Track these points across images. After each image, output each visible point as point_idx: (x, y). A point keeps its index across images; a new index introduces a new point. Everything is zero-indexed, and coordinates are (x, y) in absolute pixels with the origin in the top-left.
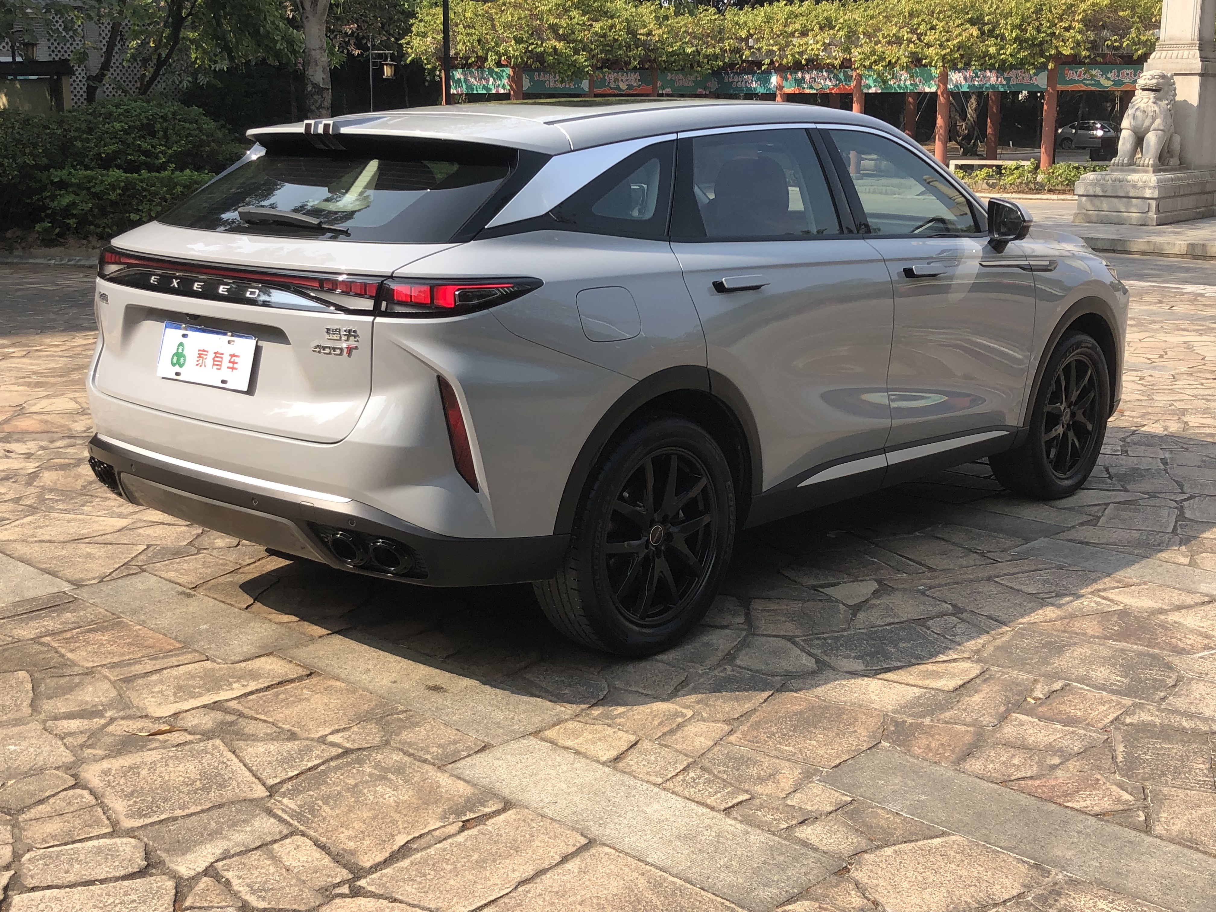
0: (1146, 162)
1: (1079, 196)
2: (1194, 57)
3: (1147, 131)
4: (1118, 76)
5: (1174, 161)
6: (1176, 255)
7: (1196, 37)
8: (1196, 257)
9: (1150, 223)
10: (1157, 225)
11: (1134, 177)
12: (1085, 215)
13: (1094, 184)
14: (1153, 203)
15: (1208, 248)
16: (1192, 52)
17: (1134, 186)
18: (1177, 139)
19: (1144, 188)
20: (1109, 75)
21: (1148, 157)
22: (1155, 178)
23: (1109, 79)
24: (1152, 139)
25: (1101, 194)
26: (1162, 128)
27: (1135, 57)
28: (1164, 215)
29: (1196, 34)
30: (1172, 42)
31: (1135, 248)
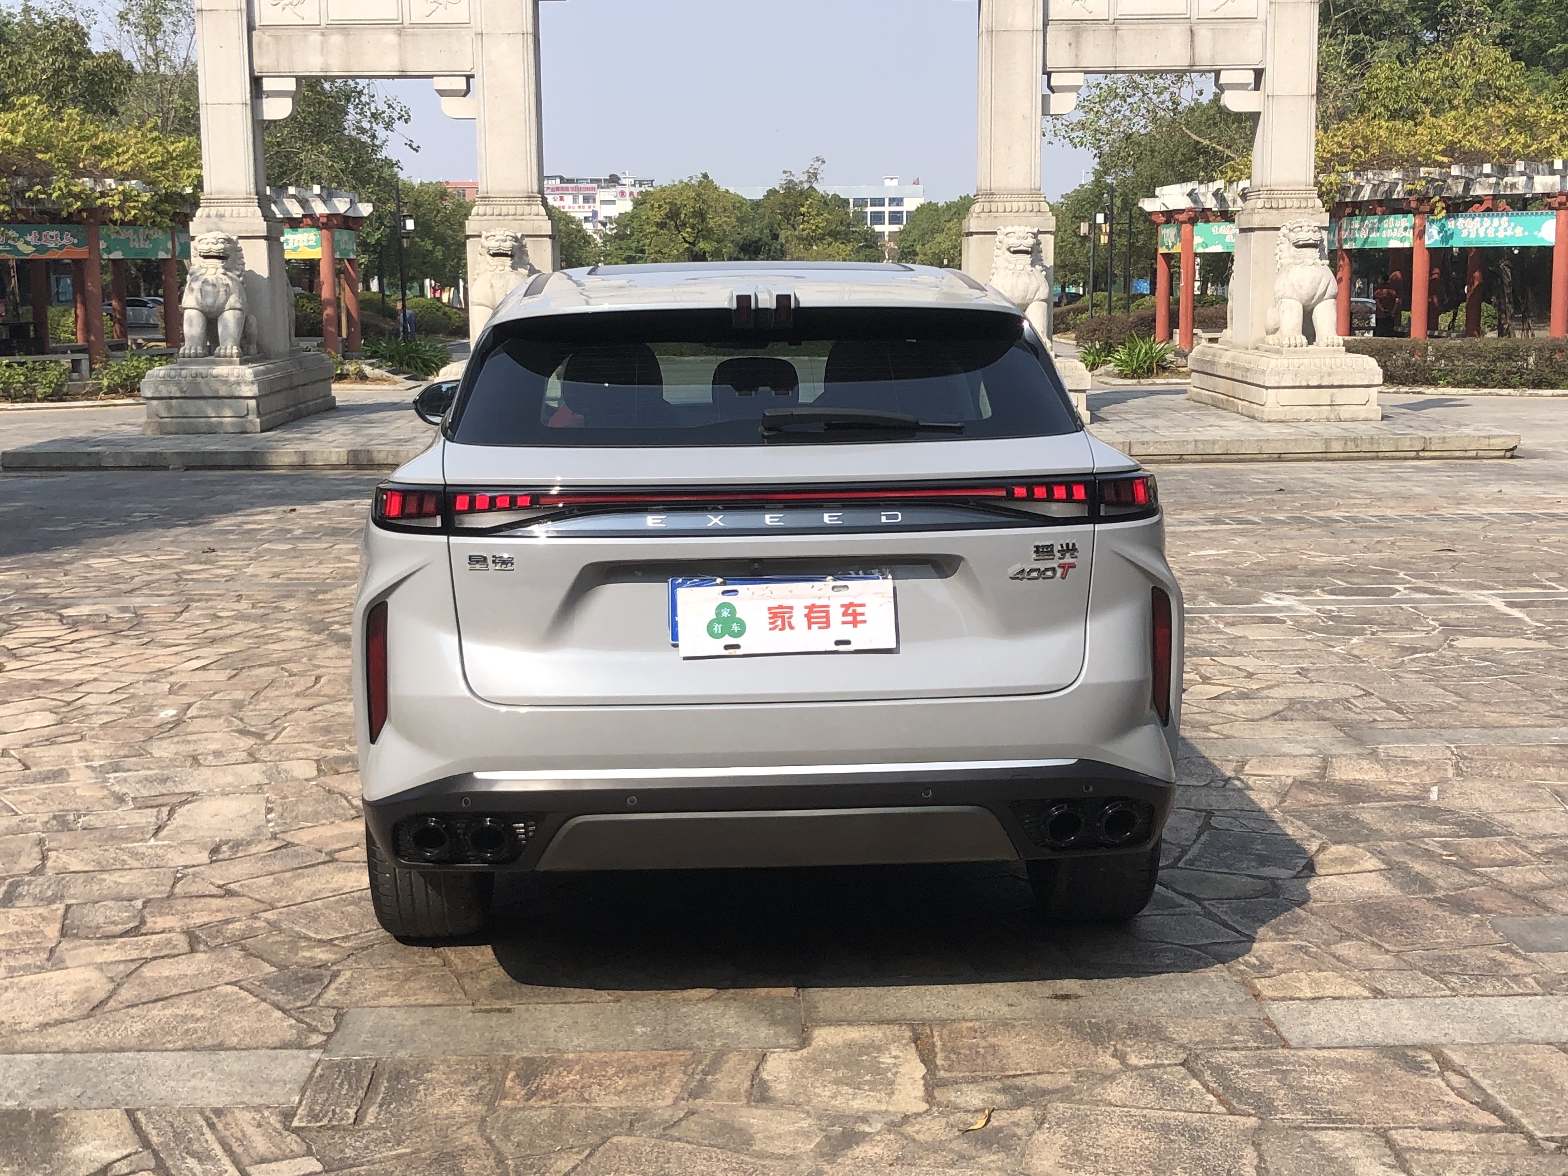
0: (228, 351)
1: (148, 398)
2: (254, 215)
3: (221, 310)
4: (40, 239)
5: (253, 349)
6: (334, 467)
7: (253, 191)
8: (359, 467)
9: (250, 428)
10: (262, 431)
11: (220, 370)
12: (160, 424)
13: (166, 380)
14: (253, 403)
15: (375, 454)
16: (250, 209)
17: (226, 382)
18: (253, 320)
19: (238, 384)
20: (28, 238)
21: (229, 347)
22: (250, 370)
23: (27, 243)
24: (229, 321)
25: (178, 395)
26: (238, 306)
27: (64, 214)
28: (268, 417)
29: (252, 186)
30: (221, 196)
31: (275, 460)
